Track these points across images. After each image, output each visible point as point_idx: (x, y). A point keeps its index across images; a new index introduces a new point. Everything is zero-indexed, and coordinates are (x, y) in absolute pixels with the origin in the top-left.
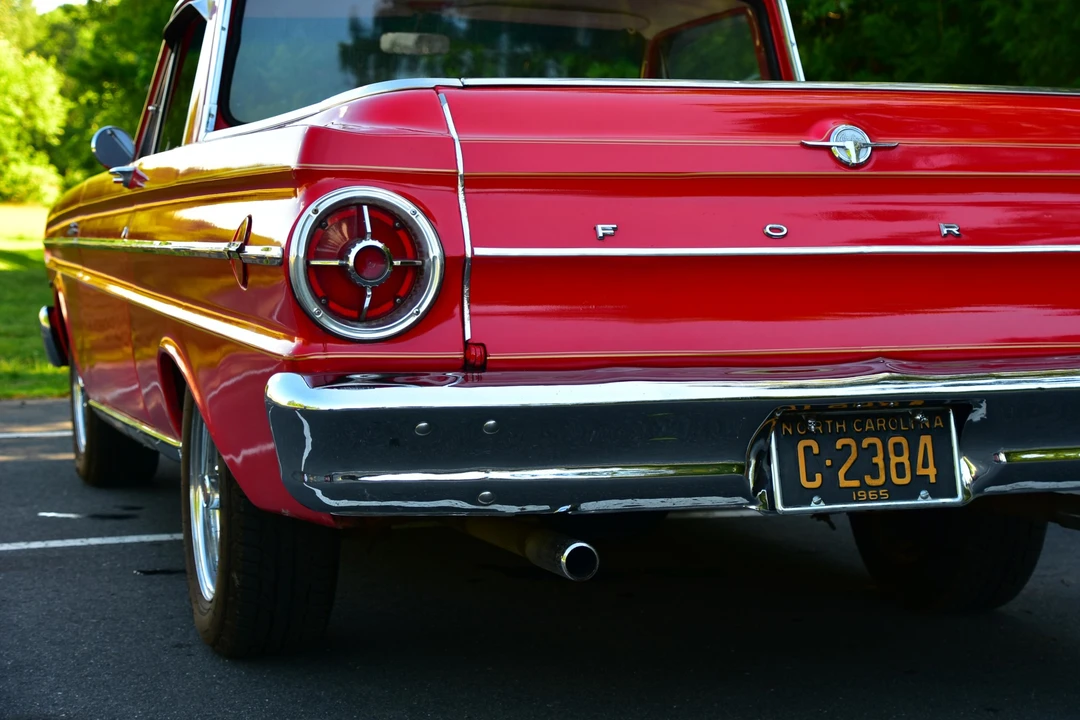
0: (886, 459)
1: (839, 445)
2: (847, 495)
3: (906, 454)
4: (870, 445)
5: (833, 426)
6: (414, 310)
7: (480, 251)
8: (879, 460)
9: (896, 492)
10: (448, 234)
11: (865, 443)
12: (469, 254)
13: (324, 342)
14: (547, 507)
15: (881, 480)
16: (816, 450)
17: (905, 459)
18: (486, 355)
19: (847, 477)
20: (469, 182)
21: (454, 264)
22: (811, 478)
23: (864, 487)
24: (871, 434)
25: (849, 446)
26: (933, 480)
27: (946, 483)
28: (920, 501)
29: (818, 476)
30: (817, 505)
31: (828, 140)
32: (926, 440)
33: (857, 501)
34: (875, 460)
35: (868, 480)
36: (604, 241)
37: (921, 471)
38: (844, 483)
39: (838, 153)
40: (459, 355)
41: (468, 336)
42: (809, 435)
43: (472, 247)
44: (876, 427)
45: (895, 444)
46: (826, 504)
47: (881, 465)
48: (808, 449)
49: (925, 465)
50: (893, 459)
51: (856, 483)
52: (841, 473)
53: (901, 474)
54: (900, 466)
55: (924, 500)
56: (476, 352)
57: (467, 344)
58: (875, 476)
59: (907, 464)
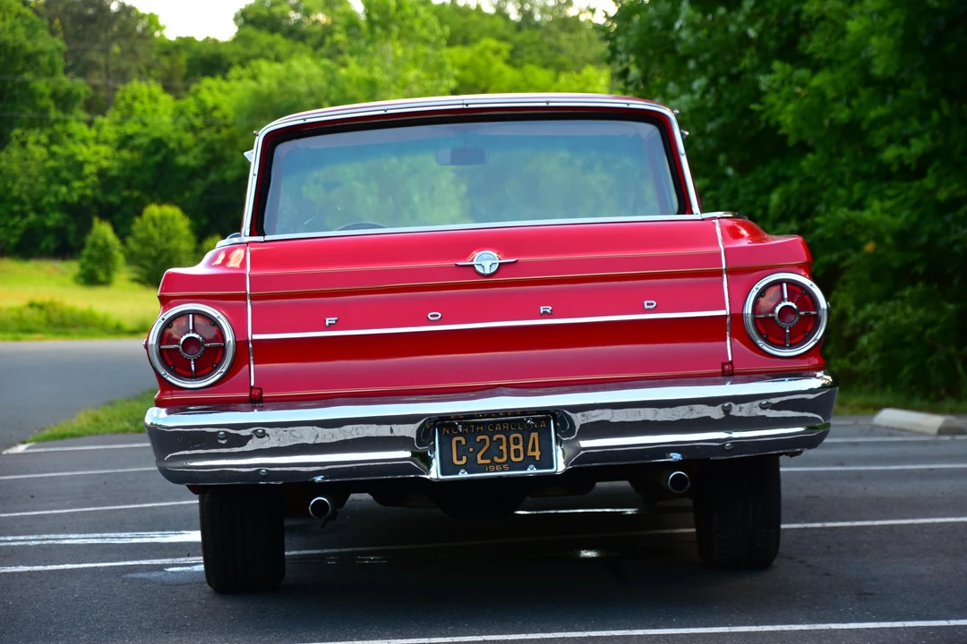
0: (508, 447)
1: (478, 439)
2: (483, 468)
3: (521, 444)
4: (498, 439)
5: (475, 430)
6: (219, 371)
7: (257, 337)
8: (503, 447)
9: (513, 466)
10: (239, 328)
11: (495, 438)
12: (250, 339)
13: (171, 391)
15: (505, 459)
16: (464, 443)
17: (520, 447)
18: (262, 394)
19: (482, 458)
20: (253, 298)
21: (241, 345)
22: (459, 459)
23: (494, 463)
24: (499, 433)
25: (485, 440)
26: (538, 458)
27: (547, 460)
28: (529, 471)
29: (464, 458)
30: (463, 475)
31: (472, 261)
32: (534, 435)
33: (489, 472)
34: (501, 448)
35: (496, 459)
36: (331, 327)
37: (530, 453)
38: (480, 461)
39: (479, 269)
40: (247, 395)
41: (252, 384)
42: (459, 434)
43: (252, 334)
44: (502, 428)
45: (514, 438)
46: (469, 474)
47: (505, 450)
48: (458, 442)
49: (533, 450)
50: (512, 446)
51: (488, 461)
52: (479, 456)
53: (517, 455)
54: (517, 451)
55: (532, 471)
56: (256, 393)
57: (251, 388)
58: (501, 457)
59: (521, 449)
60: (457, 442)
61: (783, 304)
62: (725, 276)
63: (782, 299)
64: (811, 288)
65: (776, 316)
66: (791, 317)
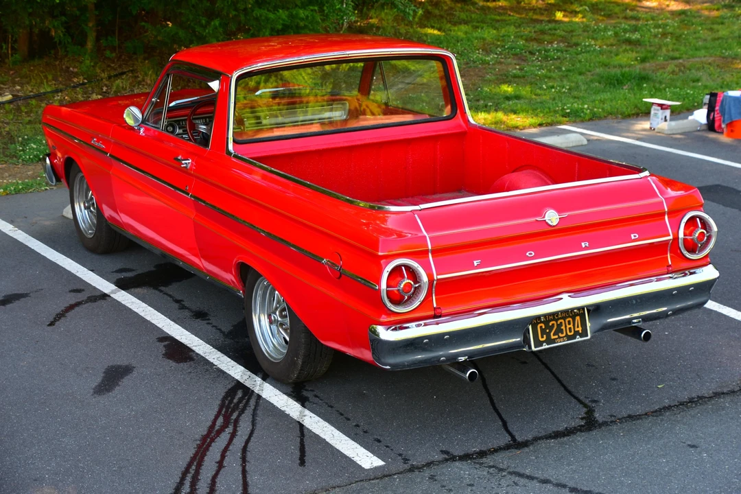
0: (566, 327)
1: (550, 324)
2: (554, 341)
3: (572, 324)
5: (549, 318)
6: (419, 300)
7: (439, 277)
9: (569, 338)
10: (429, 272)
11: (559, 323)
12: (436, 279)
15: (564, 334)
16: (543, 327)
17: (571, 326)
18: (441, 311)
19: (554, 335)
20: (434, 252)
21: (431, 280)
22: (542, 337)
23: (559, 337)
24: (561, 318)
25: (554, 324)
26: (580, 332)
27: (585, 332)
28: (577, 340)
29: (545, 336)
30: (545, 346)
31: (544, 217)
32: (578, 318)
33: (556, 343)
34: (562, 328)
35: (560, 335)
36: (477, 267)
37: (576, 329)
38: (553, 337)
40: (433, 313)
41: (435, 306)
42: (541, 322)
43: (437, 275)
44: (562, 316)
45: (568, 321)
46: (547, 345)
47: (564, 329)
48: (541, 327)
49: (578, 327)
50: (568, 327)
51: (556, 337)
52: (552, 334)
53: (570, 332)
54: (570, 328)
55: (578, 339)
56: (438, 311)
57: (434, 309)
58: (562, 333)
59: (567, 325)
62: (666, 215)
64: (709, 220)
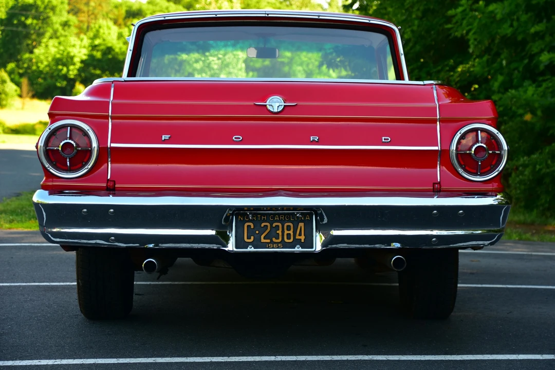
0: (283, 232)
1: (262, 225)
2: (265, 245)
3: (292, 230)
4: (276, 226)
5: (261, 217)
6: (86, 167)
7: (113, 145)
8: (280, 232)
9: (285, 245)
10: (102, 138)
11: (274, 225)
12: (109, 146)
13: (52, 178)
14: (138, 245)
15: (280, 240)
16: (252, 227)
17: (291, 232)
18: (115, 184)
19: (264, 238)
20: (112, 118)
21: (104, 152)
22: (249, 238)
23: (272, 242)
24: (277, 221)
25: (267, 226)
26: (303, 241)
27: (309, 243)
28: (296, 249)
29: (252, 237)
30: (251, 249)
31: (266, 102)
32: (301, 225)
33: (268, 248)
34: (278, 232)
35: (274, 240)
36: (165, 142)
37: (298, 237)
38: (263, 240)
39: (270, 108)
40: (105, 185)
41: (109, 177)
42: (250, 221)
43: (111, 143)
44: (279, 218)
45: (287, 226)
46: (254, 248)
47: (280, 234)
49: (300, 235)
50: (286, 231)
51: (269, 241)
52: (262, 237)
53: (289, 238)
54: (289, 235)
55: (298, 249)
56: (111, 184)
57: (108, 180)
58: (277, 238)
59: (292, 234)
60: (248, 226)
61: (478, 145)
62: (438, 123)
63: (477, 141)
64: (497, 135)
65: (473, 153)
66: (482, 154)
